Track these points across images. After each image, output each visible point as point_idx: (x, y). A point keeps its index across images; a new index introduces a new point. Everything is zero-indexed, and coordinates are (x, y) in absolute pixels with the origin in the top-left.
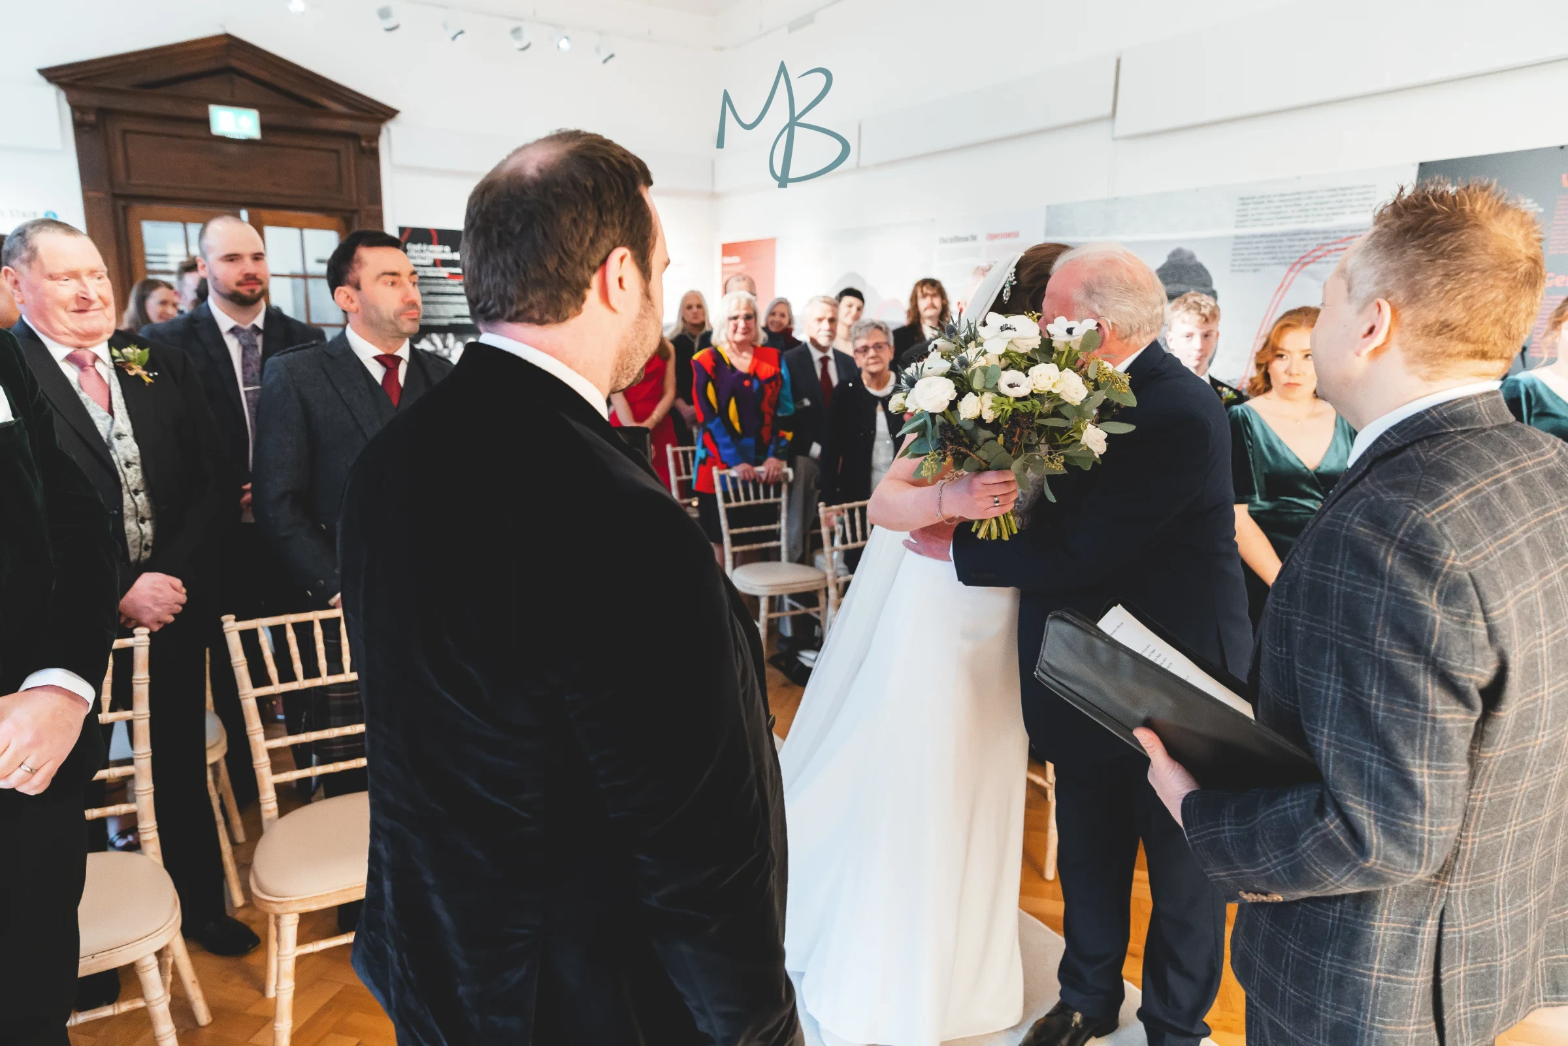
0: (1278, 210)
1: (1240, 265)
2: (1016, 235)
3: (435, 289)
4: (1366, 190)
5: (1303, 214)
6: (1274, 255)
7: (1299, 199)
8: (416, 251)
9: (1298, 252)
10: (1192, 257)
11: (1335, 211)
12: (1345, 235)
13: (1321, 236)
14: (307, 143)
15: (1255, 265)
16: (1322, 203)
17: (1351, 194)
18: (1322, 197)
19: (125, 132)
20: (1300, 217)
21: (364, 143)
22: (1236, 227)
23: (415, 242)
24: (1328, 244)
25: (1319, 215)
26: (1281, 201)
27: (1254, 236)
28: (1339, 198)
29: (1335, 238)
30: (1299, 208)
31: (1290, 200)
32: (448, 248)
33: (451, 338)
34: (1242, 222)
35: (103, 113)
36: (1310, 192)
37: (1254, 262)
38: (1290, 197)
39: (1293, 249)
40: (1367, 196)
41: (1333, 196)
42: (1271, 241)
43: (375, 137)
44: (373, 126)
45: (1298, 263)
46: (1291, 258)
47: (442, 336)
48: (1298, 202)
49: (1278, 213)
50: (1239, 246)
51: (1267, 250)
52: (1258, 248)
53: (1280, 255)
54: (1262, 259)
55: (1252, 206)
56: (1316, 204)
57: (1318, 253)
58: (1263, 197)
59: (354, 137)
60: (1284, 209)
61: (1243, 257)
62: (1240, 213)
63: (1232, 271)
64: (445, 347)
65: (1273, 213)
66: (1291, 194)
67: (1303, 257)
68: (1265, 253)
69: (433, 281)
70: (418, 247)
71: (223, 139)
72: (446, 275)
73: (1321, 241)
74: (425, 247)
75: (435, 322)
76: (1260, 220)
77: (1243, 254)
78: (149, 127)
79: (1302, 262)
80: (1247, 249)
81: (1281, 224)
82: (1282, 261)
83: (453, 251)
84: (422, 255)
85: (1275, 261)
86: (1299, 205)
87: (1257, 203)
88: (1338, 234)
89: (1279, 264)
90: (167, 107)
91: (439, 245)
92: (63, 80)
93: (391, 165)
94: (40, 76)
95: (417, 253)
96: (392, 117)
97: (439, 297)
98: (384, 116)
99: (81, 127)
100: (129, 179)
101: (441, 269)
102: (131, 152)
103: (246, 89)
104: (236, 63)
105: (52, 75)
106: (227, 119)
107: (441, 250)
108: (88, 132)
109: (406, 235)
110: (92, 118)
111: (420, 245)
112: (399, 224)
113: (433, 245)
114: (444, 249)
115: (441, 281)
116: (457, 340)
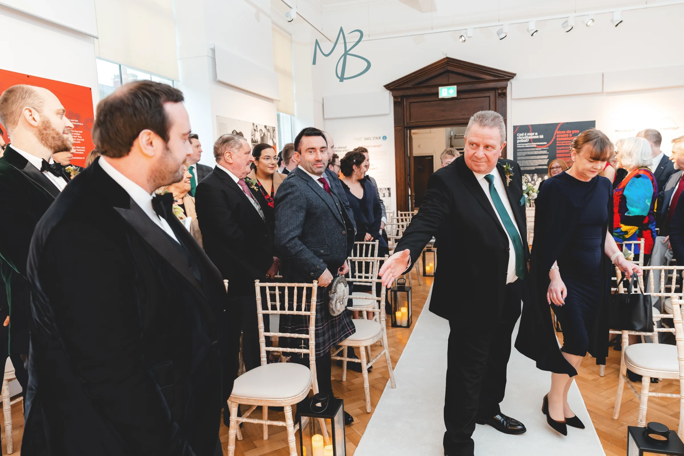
3: (529, 153)
8: (521, 136)
14: (478, 95)
19: (410, 103)
21: (500, 91)
23: (522, 133)
32: (536, 134)
33: (536, 176)
35: (402, 97)
43: (506, 88)
44: (505, 83)
47: (531, 175)
59: (495, 89)
64: (533, 180)
69: (529, 150)
71: (443, 99)
72: (535, 146)
74: (525, 134)
75: (528, 168)
78: (418, 100)
83: (539, 135)
84: (524, 138)
90: (424, 91)
91: (533, 132)
92: (391, 88)
93: (512, 99)
94: (384, 88)
95: (522, 137)
96: (513, 77)
97: (531, 156)
98: (509, 78)
99: (395, 103)
100: (410, 120)
101: (533, 144)
102: (412, 110)
103: (453, 78)
104: (450, 68)
105: (388, 87)
106: (445, 91)
107: (533, 135)
108: (398, 105)
109: (517, 130)
110: (399, 100)
111: (523, 133)
112: (514, 126)
113: (529, 132)
114: (535, 134)
115: (533, 149)
116: (539, 177)
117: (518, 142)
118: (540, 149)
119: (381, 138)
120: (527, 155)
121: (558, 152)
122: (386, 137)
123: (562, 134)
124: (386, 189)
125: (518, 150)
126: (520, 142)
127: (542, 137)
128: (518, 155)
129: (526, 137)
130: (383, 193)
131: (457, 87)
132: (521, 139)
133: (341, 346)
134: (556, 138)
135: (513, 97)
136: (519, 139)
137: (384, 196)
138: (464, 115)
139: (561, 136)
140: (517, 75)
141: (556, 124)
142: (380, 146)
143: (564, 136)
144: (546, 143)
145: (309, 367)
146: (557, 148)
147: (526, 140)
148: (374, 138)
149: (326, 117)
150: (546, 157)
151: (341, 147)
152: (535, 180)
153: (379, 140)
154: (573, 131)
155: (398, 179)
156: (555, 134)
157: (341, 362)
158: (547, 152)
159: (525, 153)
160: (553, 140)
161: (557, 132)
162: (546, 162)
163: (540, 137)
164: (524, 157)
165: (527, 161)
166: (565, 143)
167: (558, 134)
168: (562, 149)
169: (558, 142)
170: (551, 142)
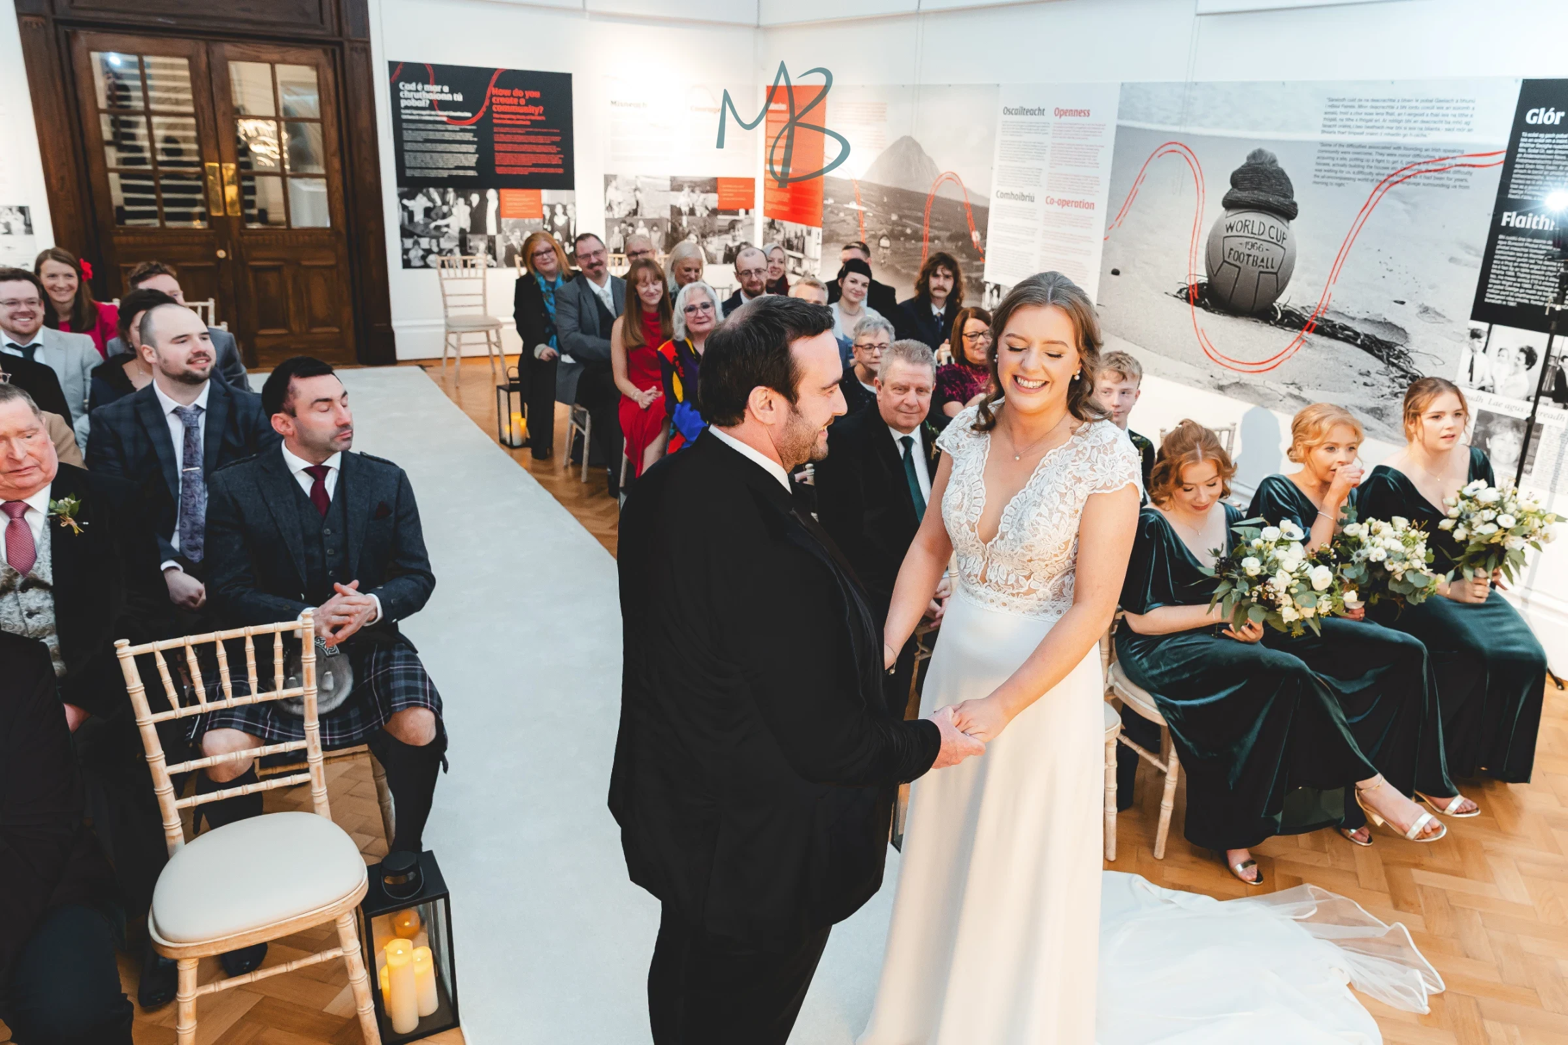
0: (1369, 117)
1: (1323, 177)
2: (1086, 113)
3: (432, 135)
4: (1464, 104)
5: (1395, 125)
6: (1361, 169)
7: (1393, 107)
8: (410, 91)
9: (1387, 168)
10: (1274, 161)
11: (1427, 125)
12: (1437, 155)
13: (1412, 152)
15: (1341, 178)
16: (1416, 115)
17: (1447, 108)
18: (1416, 107)
20: (1392, 128)
22: (1323, 132)
23: (410, 83)
24: (1419, 164)
25: (1410, 129)
26: (1372, 107)
27: (1341, 145)
28: (1435, 111)
29: (1428, 156)
30: (1391, 118)
31: (1383, 107)
32: (446, 89)
34: (1330, 126)
36: (1404, 100)
37: (1339, 175)
38: (1385, 104)
39: (1382, 165)
40: (1466, 112)
41: (1428, 108)
42: (1358, 153)
45: (1385, 181)
46: (1377, 174)
47: (441, 190)
48: (1390, 111)
49: (1371, 121)
50: (1326, 155)
51: (1353, 163)
52: (1345, 159)
53: (1367, 170)
54: (1349, 172)
55: (1343, 110)
56: (1409, 115)
57: (1407, 173)
58: (1353, 100)
60: (1375, 117)
61: (1326, 168)
62: (1327, 116)
63: (1315, 182)
64: (445, 203)
65: (1361, 120)
66: (1384, 101)
67: (1392, 175)
68: (1351, 166)
69: (430, 126)
70: (413, 86)
72: (445, 119)
73: (1411, 159)
74: (420, 87)
75: (433, 174)
76: (1349, 126)
77: (1328, 164)
79: (1390, 181)
80: (1333, 159)
81: (1372, 134)
82: (1370, 177)
83: (451, 92)
84: (417, 95)
85: (1360, 176)
86: (1392, 114)
87: (1346, 107)
88: (1431, 153)
89: (1366, 180)
91: (437, 84)
95: (412, 93)
97: (438, 145)
101: (439, 112)
107: (439, 90)
109: (398, 72)
111: (414, 84)
112: (390, 62)
113: (429, 84)
114: (442, 90)
115: (440, 127)
116: (458, 196)
117: (403, 106)
118: (457, 128)
120: (427, 141)
121: (497, 138)
123: (504, 96)
124: (14, 210)
125: (405, 126)
126: (408, 105)
127: (459, 97)
128: (405, 139)
129: (421, 93)
132: (410, 99)
134: (491, 104)
136: (406, 96)
139: (503, 100)
141: (490, 71)
143: (507, 100)
144: (469, 115)
147: (423, 101)
150: (472, 148)
152: (451, 203)
154: (527, 92)
156: (488, 94)
158: (474, 137)
159: (423, 135)
160: (484, 109)
161: (492, 90)
162: (472, 160)
163: (455, 99)
164: (420, 144)
165: (428, 155)
166: (512, 119)
167: (495, 96)
168: (506, 134)
169: (495, 115)
170: (481, 114)
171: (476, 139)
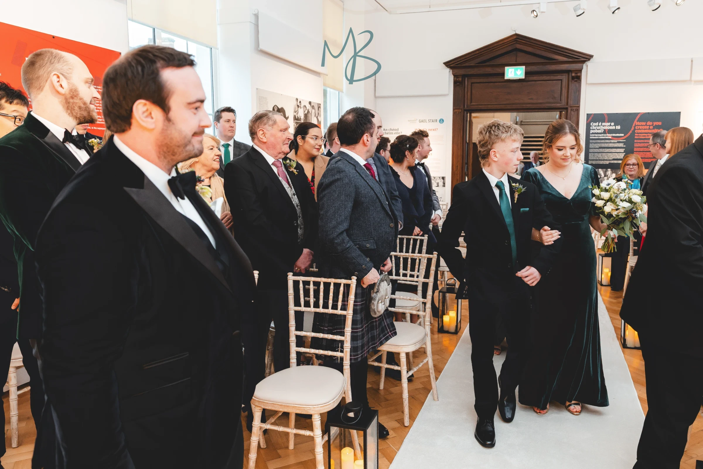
3: (603, 145)
14: (548, 78)
19: (472, 83)
21: (573, 75)
23: (596, 122)
32: (613, 124)
33: (609, 172)
35: (464, 76)
43: (580, 71)
44: (580, 65)
47: (605, 170)
59: (568, 72)
64: (606, 176)
69: (603, 141)
70: (597, 124)
71: (510, 81)
72: (610, 137)
74: (600, 124)
75: (601, 162)
78: (482, 80)
83: (615, 125)
84: (598, 128)
90: (489, 70)
91: (608, 122)
92: (452, 65)
93: (587, 83)
94: (444, 65)
95: (596, 127)
96: (589, 59)
97: (606, 149)
98: (585, 59)
99: (456, 83)
100: (471, 103)
101: (608, 135)
102: (473, 91)
103: (522, 57)
104: (518, 46)
105: (448, 64)
106: (511, 72)
107: (609, 125)
108: (458, 85)
109: (591, 118)
110: (460, 79)
111: (598, 123)
112: (587, 114)
113: (605, 122)
114: (610, 124)
115: (607, 141)
116: (612, 173)
117: (591, 133)
118: (616, 141)
119: (438, 121)
120: (600, 148)
121: (636, 145)
122: (443, 121)
123: (642, 125)
124: (441, 178)
125: (591, 141)
126: (594, 132)
127: (618, 127)
128: (590, 147)
129: (600, 127)
130: (437, 182)
131: (526, 68)
132: (595, 129)
133: (380, 351)
134: (635, 129)
135: (589, 82)
136: (593, 128)
137: (438, 186)
138: (532, 99)
139: (641, 127)
140: (594, 57)
141: (636, 114)
142: (436, 130)
143: (644, 127)
144: (623, 135)
145: (342, 372)
146: (635, 141)
147: (601, 130)
148: (430, 121)
149: (377, 95)
150: (622, 150)
151: (392, 129)
152: (609, 176)
153: (435, 123)
154: (654, 123)
155: (454, 168)
156: (634, 125)
157: (380, 368)
158: (623, 145)
159: (599, 145)
160: (631, 132)
161: (636, 123)
162: (622, 156)
163: (617, 128)
164: (597, 150)
165: (600, 154)
166: (645, 136)
167: (637, 125)
168: (640, 143)
169: (636, 135)
170: (629, 134)
171: (625, 146)
